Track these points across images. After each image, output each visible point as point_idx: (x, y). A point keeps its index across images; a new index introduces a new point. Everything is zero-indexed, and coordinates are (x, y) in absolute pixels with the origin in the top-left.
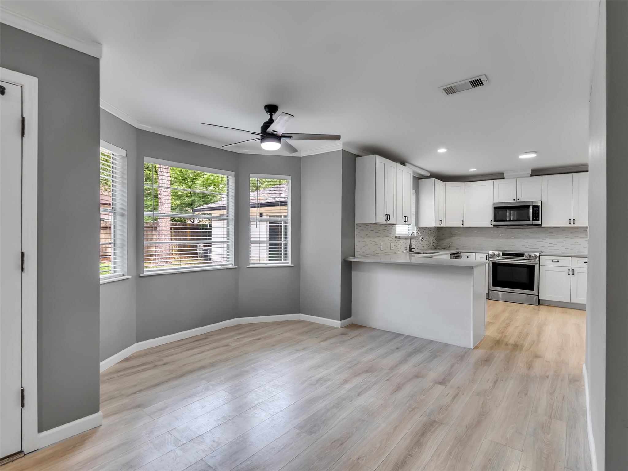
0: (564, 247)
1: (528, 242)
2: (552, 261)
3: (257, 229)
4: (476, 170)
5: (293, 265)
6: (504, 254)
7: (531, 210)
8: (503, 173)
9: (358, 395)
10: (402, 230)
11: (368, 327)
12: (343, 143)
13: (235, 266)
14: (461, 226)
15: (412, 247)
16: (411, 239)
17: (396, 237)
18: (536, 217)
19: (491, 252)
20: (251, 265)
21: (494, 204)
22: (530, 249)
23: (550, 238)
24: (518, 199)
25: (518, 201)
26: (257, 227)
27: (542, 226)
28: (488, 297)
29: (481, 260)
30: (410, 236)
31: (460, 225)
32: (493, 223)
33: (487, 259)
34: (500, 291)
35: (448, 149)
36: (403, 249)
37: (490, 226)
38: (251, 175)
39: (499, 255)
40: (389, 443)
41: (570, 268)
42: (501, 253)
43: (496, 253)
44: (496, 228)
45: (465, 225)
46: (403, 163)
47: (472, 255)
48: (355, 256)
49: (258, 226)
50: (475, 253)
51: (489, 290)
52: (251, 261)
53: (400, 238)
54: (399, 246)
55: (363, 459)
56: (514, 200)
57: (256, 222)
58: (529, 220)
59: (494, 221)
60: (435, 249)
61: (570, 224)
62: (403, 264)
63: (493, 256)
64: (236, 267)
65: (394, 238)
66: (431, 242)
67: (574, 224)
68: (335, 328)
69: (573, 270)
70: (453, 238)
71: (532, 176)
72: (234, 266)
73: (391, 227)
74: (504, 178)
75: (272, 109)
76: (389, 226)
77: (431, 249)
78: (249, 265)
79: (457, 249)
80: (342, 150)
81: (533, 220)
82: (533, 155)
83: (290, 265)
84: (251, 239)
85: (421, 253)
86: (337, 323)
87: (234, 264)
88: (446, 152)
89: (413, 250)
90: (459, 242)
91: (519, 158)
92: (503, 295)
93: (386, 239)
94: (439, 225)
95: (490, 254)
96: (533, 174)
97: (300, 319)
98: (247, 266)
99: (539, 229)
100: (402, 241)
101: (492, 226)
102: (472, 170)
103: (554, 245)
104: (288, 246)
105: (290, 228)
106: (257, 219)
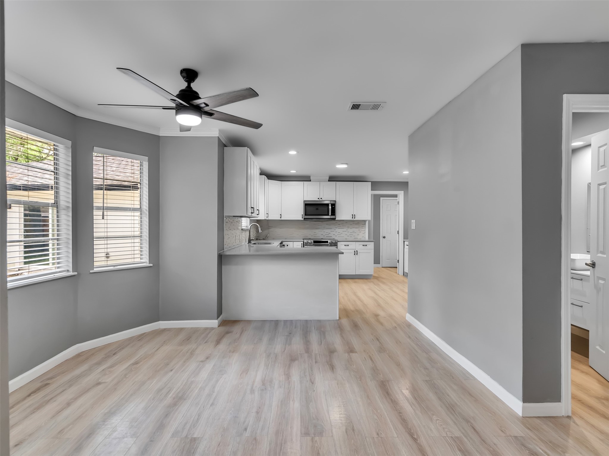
0: (347, 235)
1: (325, 232)
2: (345, 245)
3: (103, 221)
4: (295, 172)
5: (152, 265)
6: (314, 242)
7: (330, 207)
8: (310, 177)
9: (313, 383)
10: (245, 222)
11: (242, 320)
12: (219, 130)
13: (73, 272)
15: (251, 239)
16: (250, 231)
17: (242, 229)
18: (333, 213)
20: (96, 270)
21: (304, 201)
22: (327, 237)
23: (339, 228)
24: (321, 198)
25: (321, 200)
26: (103, 218)
27: (336, 219)
29: (298, 247)
30: (248, 228)
31: (278, 218)
32: (305, 217)
33: (303, 246)
35: (298, 152)
36: (244, 241)
37: (302, 219)
38: (95, 149)
39: (311, 243)
40: (379, 411)
41: (355, 250)
43: (309, 241)
44: (306, 221)
45: (282, 219)
47: (290, 244)
48: (223, 250)
49: (105, 217)
50: (293, 242)
52: (96, 264)
53: (244, 230)
54: (243, 238)
55: (381, 433)
56: (318, 199)
57: (102, 212)
58: (328, 215)
59: (305, 215)
61: (352, 218)
62: (284, 254)
63: (307, 244)
64: (76, 273)
67: (355, 218)
68: (212, 329)
69: (357, 251)
70: (271, 230)
71: (329, 181)
72: (71, 273)
74: (310, 181)
76: (237, 219)
78: (94, 270)
80: (218, 137)
81: (332, 215)
82: (345, 166)
83: (148, 265)
84: (95, 235)
85: (256, 244)
86: (214, 323)
87: (71, 269)
88: (296, 154)
91: (336, 167)
93: (237, 232)
94: (266, 218)
95: (305, 242)
96: (329, 180)
97: (160, 328)
98: (91, 271)
99: (333, 222)
101: (303, 219)
102: (293, 172)
103: (341, 233)
104: (144, 241)
105: (146, 220)
106: (103, 209)
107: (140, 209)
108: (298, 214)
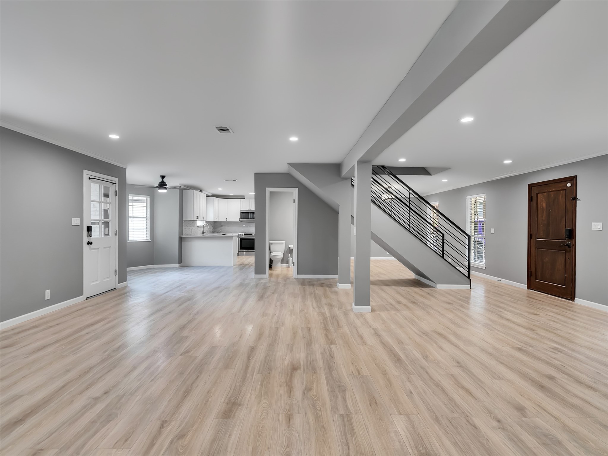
5: (151, 241)
6: (244, 234)
8: (244, 196)
10: (200, 223)
14: (226, 221)
15: (204, 232)
16: (203, 227)
17: (197, 227)
19: (239, 234)
20: (129, 241)
21: (241, 211)
24: (251, 209)
28: (238, 255)
30: (203, 226)
32: (241, 220)
34: (245, 252)
36: (200, 233)
37: (239, 221)
38: (130, 195)
42: (243, 234)
43: (241, 234)
44: (241, 222)
45: (228, 221)
46: (201, 191)
48: (183, 235)
49: (133, 221)
51: (239, 251)
52: (130, 239)
53: (199, 227)
54: (198, 231)
56: (249, 209)
57: (132, 219)
59: (241, 219)
60: (213, 233)
63: (240, 235)
65: (196, 227)
66: (211, 229)
70: (222, 227)
73: (195, 221)
74: (244, 198)
75: (163, 177)
76: (193, 221)
77: (211, 233)
79: (224, 233)
83: (149, 240)
86: (177, 266)
89: (204, 233)
90: (225, 229)
92: (245, 253)
93: (193, 228)
94: (216, 221)
100: (199, 228)
101: (240, 221)
102: (231, 194)
104: (148, 231)
105: (149, 222)
106: (132, 217)
107: (146, 218)
108: (236, 217)
